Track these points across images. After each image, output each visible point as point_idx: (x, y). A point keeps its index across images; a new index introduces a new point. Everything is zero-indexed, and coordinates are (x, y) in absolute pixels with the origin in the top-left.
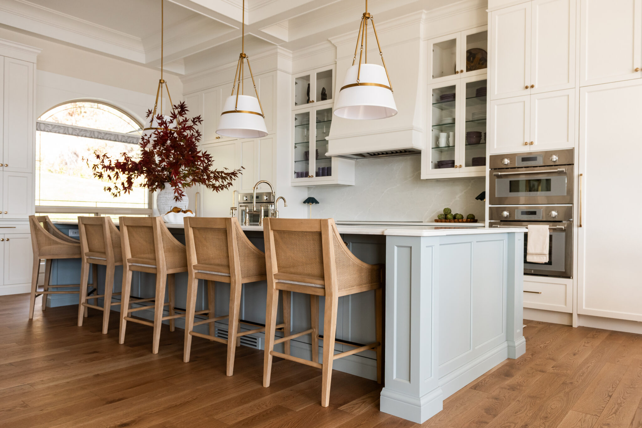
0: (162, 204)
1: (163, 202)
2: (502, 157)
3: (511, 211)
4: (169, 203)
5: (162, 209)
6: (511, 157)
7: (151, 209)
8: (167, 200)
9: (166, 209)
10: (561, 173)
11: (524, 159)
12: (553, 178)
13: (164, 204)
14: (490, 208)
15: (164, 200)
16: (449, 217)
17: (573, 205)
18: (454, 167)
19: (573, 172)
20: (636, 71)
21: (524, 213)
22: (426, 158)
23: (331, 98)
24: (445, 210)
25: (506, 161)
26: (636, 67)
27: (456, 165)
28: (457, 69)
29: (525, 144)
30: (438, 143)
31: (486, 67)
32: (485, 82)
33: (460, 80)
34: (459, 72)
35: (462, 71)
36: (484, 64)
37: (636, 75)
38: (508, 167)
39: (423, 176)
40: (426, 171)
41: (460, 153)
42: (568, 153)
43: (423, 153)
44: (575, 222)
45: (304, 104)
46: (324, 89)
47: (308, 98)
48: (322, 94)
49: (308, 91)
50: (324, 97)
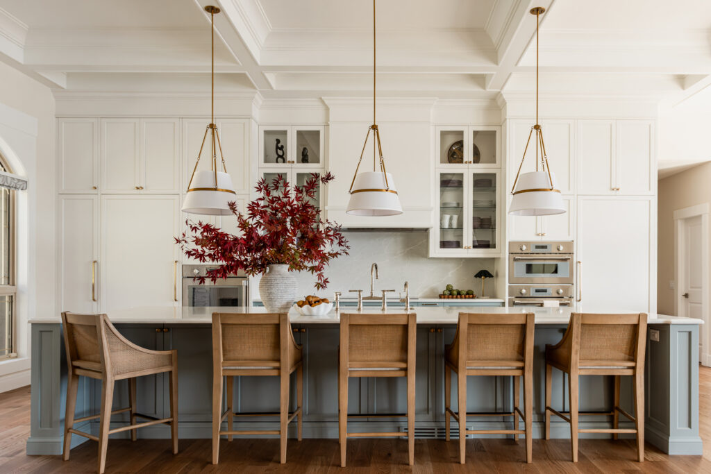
0: (280, 291)
2: (520, 244)
3: (528, 289)
5: (279, 297)
6: (527, 244)
7: (13, 285)
9: (284, 298)
10: (566, 260)
11: (537, 247)
12: (559, 263)
13: (283, 291)
14: (509, 286)
15: (284, 287)
16: (455, 293)
17: (573, 284)
18: (462, 247)
19: (573, 260)
20: (613, 189)
21: (537, 291)
22: (435, 238)
23: (318, 162)
24: (448, 286)
25: (524, 248)
26: (613, 187)
27: (464, 246)
28: (465, 159)
29: (538, 235)
30: (441, 224)
31: (495, 162)
32: (494, 175)
33: (468, 170)
34: (466, 162)
35: (470, 162)
36: (492, 159)
37: (614, 192)
38: (524, 252)
39: (432, 255)
40: (435, 250)
41: (468, 236)
42: (569, 244)
43: (431, 232)
44: (575, 298)
45: (277, 162)
46: (305, 149)
47: (276, 156)
48: (303, 155)
49: (277, 148)
50: (304, 158)
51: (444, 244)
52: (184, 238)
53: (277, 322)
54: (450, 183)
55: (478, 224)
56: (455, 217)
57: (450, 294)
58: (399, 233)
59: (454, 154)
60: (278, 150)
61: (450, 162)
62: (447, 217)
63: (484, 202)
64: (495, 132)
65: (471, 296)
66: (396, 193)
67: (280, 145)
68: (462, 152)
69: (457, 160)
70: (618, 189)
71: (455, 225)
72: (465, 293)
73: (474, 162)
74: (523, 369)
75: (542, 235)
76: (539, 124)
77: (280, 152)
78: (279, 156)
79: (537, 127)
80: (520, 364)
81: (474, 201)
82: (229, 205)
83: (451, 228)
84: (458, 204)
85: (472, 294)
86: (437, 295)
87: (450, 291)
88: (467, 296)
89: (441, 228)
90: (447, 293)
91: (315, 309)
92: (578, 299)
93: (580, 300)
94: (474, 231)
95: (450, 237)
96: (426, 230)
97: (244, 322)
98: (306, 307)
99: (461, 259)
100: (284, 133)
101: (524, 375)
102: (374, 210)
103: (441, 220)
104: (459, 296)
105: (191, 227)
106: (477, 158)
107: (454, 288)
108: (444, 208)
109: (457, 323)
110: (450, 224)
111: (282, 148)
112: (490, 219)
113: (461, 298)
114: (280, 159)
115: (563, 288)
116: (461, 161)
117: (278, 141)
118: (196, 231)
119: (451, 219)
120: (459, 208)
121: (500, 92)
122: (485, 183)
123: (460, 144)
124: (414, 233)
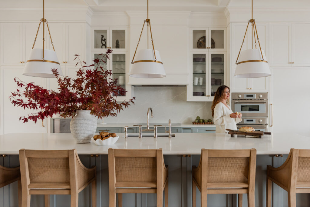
0: (82, 129)
1: (83, 127)
2: (238, 94)
4: (89, 128)
5: (82, 133)
6: (242, 94)
8: (88, 126)
9: (86, 133)
10: (264, 103)
11: (248, 96)
12: (260, 105)
13: (85, 129)
15: (85, 126)
16: (201, 121)
17: (268, 117)
18: (205, 96)
19: (267, 103)
20: (290, 63)
21: (248, 121)
22: (190, 90)
23: (124, 48)
24: (198, 117)
25: (240, 96)
26: (290, 62)
27: (206, 95)
28: (207, 46)
29: (248, 89)
30: (193, 82)
31: (223, 48)
32: (223, 55)
33: (208, 52)
34: (207, 48)
35: (210, 48)
36: (222, 47)
37: (291, 65)
38: (240, 99)
39: (188, 100)
40: (190, 97)
41: (209, 89)
42: (265, 95)
43: (188, 87)
44: (269, 124)
45: (102, 48)
46: (117, 41)
47: (102, 45)
48: (116, 44)
49: (102, 40)
50: (117, 46)
51: (195, 94)
52: (19, 93)
53: (66, 156)
54: (198, 60)
55: (214, 83)
56: (201, 79)
57: (199, 122)
58: (170, 88)
59: (201, 44)
60: (103, 41)
61: (198, 47)
62: (197, 79)
63: (217, 71)
64: (223, 31)
65: (210, 123)
66: (162, 63)
67: (103, 39)
68: (205, 43)
69: (202, 47)
70: (293, 63)
71: (201, 83)
72: (207, 121)
73: (212, 48)
74: (247, 189)
75: (250, 89)
76: (253, 19)
77: (104, 43)
78: (103, 45)
79: (252, 21)
80: (246, 186)
81: (212, 70)
82: (53, 71)
83: (199, 85)
84: (203, 71)
85: (211, 122)
86: (192, 122)
87: (198, 120)
88: (208, 123)
89: (193, 85)
90: (197, 121)
91: (104, 142)
92: (271, 125)
93: (272, 126)
94: (212, 86)
95: (199, 90)
96: (185, 86)
97: (43, 156)
98: (98, 140)
99: (205, 102)
100: (105, 31)
101: (248, 193)
102: (149, 74)
103: (193, 81)
104: (204, 123)
105: (18, 83)
106: (213, 45)
107: (201, 119)
108: (195, 74)
109: (200, 154)
110: (199, 82)
111: (105, 40)
112: (221, 80)
113: (205, 124)
114: (104, 47)
115: (262, 119)
116: (204, 47)
117: (103, 36)
118: (21, 86)
119: (199, 80)
120: (203, 74)
121: (226, 7)
122: (218, 60)
123: (204, 38)
124: (178, 88)
